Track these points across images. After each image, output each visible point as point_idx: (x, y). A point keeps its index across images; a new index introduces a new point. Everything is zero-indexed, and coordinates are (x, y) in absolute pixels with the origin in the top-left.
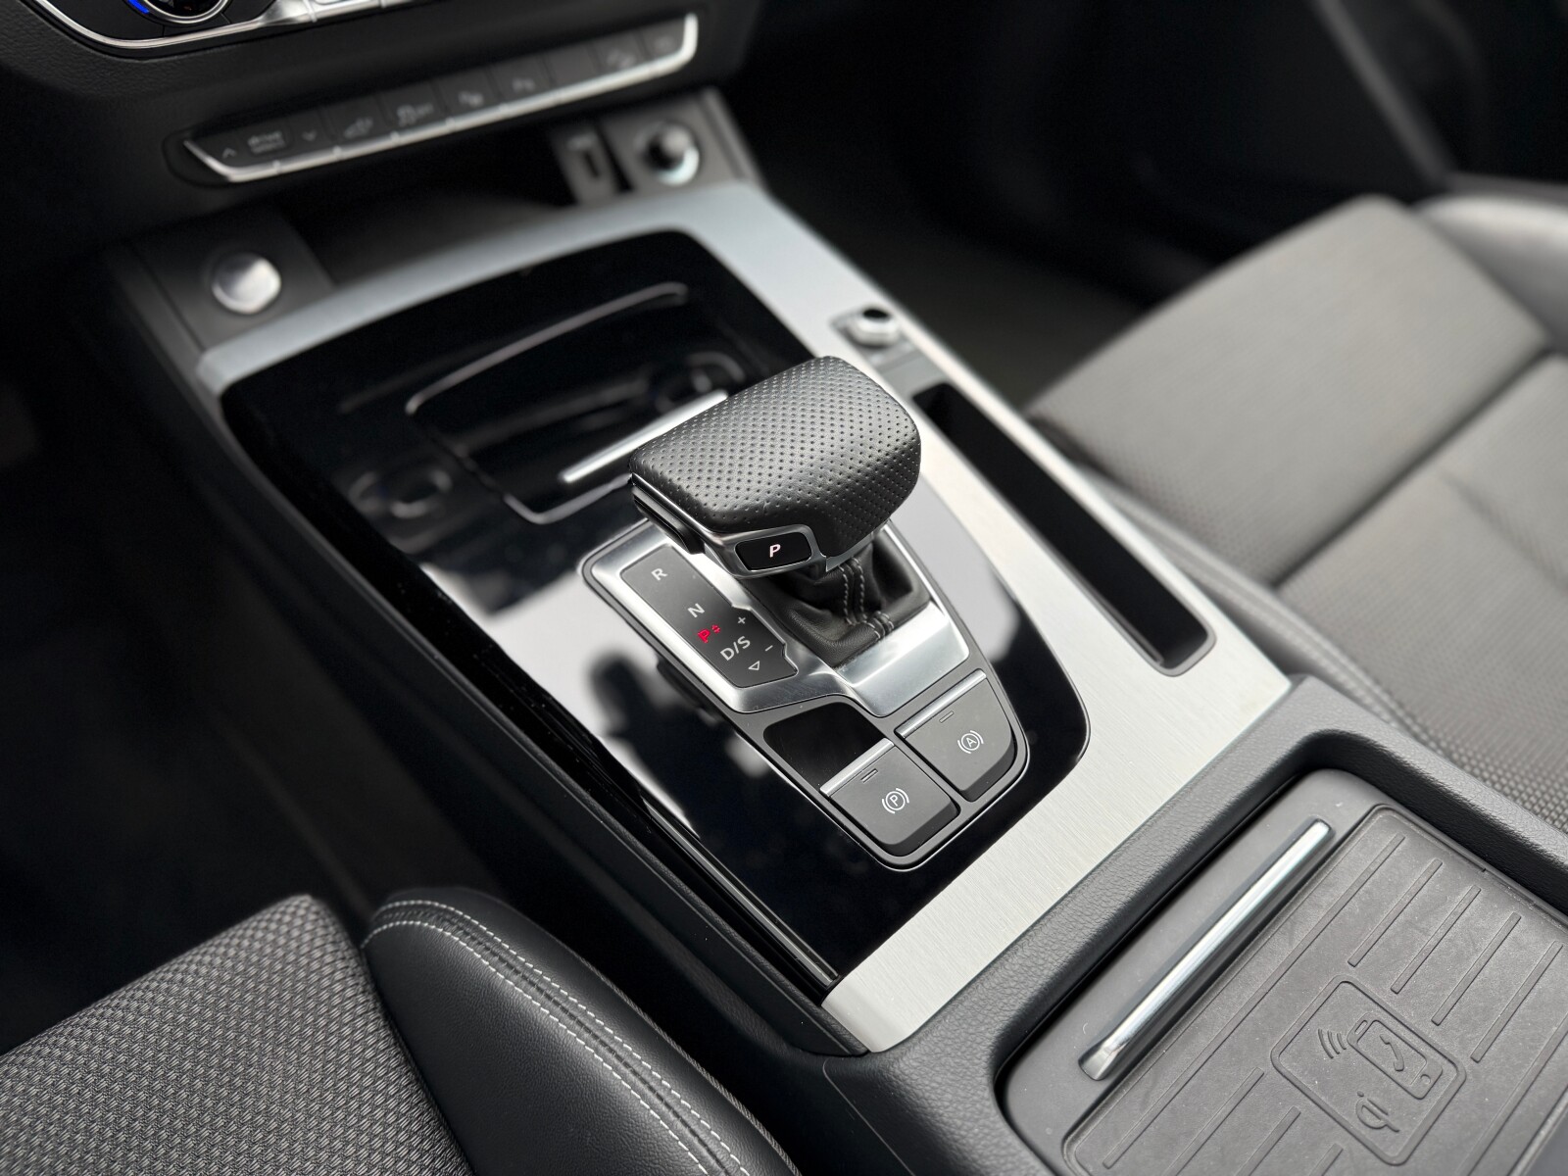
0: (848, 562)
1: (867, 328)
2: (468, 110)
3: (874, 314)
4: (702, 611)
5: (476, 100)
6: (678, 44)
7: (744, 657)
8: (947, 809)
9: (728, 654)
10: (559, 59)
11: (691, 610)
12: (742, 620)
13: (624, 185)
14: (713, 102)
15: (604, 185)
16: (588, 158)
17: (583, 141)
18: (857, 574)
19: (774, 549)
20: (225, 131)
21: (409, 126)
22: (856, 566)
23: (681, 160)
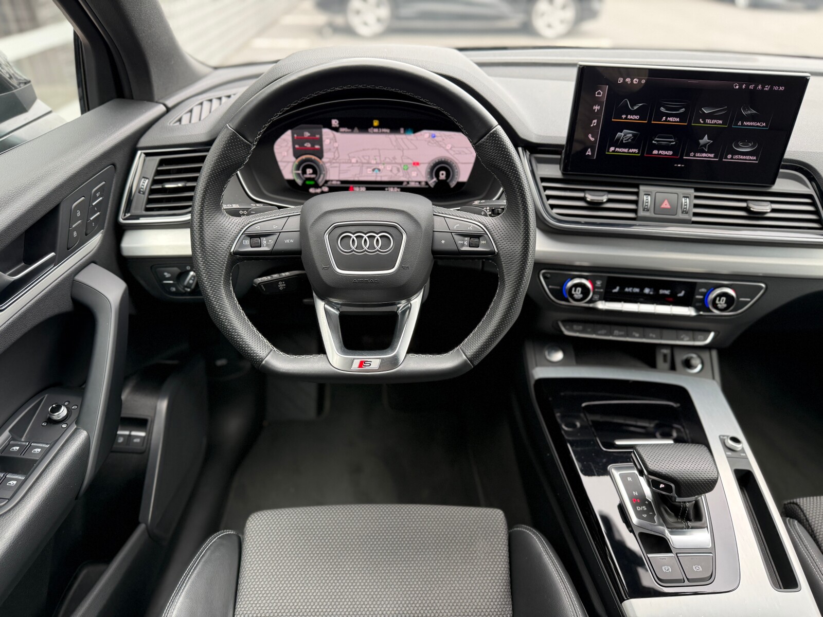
0: (685, 502)
1: (731, 443)
2: (634, 337)
3: (735, 440)
4: (637, 494)
5: (637, 335)
6: (705, 339)
7: (643, 512)
8: (681, 579)
9: (639, 509)
10: (665, 332)
11: (634, 492)
12: (647, 502)
13: (673, 368)
14: (714, 353)
15: (667, 365)
16: (665, 356)
17: (666, 351)
18: (686, 507)
19: (662, 486)
20: (569, 322)
21: (616, 336)
22: (688, 504)
23: (695, 367)
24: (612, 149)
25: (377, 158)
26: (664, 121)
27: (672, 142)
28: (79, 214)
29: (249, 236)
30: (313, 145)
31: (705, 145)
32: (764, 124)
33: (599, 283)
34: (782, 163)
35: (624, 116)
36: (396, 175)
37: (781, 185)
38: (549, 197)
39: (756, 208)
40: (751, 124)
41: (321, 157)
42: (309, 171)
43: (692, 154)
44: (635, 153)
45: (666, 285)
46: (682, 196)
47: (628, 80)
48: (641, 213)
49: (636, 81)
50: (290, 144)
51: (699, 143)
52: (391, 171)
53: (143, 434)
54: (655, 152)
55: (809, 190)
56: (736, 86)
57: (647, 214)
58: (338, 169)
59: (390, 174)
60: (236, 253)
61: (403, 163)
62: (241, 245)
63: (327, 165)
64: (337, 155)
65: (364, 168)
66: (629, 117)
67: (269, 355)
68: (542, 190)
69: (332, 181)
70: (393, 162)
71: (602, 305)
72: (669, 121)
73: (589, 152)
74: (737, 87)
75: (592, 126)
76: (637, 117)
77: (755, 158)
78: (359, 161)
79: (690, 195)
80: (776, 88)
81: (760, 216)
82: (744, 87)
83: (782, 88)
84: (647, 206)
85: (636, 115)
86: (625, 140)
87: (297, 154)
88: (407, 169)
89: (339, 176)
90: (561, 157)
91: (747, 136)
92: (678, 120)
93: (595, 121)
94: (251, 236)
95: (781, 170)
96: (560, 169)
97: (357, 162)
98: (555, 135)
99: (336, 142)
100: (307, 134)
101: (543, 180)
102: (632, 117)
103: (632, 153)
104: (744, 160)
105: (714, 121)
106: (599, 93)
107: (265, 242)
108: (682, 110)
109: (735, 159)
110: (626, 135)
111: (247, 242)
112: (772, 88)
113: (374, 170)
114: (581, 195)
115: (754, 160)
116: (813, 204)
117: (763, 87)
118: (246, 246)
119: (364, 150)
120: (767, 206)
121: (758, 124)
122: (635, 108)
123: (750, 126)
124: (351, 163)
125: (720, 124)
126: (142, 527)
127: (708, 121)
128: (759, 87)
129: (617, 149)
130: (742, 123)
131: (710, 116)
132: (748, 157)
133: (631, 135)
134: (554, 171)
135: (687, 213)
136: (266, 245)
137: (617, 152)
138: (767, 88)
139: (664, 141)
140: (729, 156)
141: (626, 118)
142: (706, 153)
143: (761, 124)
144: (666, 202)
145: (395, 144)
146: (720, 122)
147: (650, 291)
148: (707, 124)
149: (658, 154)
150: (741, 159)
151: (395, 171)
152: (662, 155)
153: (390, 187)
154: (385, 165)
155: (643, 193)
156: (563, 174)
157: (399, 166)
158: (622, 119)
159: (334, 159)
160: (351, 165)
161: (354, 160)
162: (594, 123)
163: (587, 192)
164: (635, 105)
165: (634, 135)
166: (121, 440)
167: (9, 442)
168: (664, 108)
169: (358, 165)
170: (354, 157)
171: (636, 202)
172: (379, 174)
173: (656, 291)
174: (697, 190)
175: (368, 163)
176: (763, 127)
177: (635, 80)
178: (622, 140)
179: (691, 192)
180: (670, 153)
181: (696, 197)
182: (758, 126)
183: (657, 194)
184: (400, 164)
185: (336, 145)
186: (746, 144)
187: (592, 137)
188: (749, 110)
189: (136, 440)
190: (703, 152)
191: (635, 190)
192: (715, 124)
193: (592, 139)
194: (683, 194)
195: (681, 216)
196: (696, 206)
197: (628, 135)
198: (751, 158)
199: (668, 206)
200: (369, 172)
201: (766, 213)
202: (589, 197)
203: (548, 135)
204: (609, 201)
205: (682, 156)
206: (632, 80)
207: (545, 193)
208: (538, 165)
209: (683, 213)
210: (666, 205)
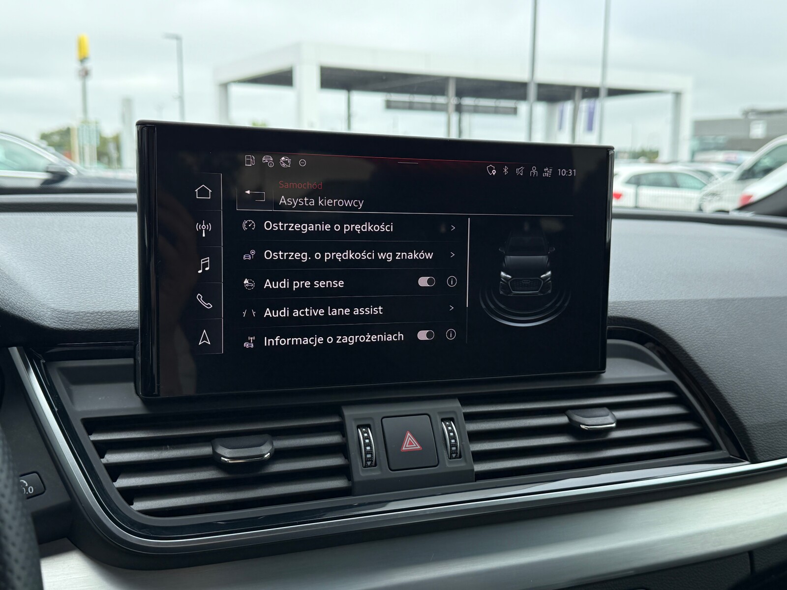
34: (608, 327)
37: (613, 370)
38: (116, 471)
46: (438, 418)
47: (268, 160)
48: (361, 474)
49: (286, 162)
55: (665, 375)
56: (490, 169)
57: (374, 473)
68: (92, 453)
73: (204, 340)
74: (494, 172)
75: (200, 272)
79: (454, 412)
80: (563, 172)
82: (505, 170)
83: (572, 173)
84: (370, 452)
90: (135, 360)
93: (207, 260)
95: (609, 341)
96: (137, 393)
98: (108, 309)
101: (93, 424)
106: (203, 192)
112: (555, 173)
114: (206, 450)
116: (680, 400)
117: (541, 171)
120: (608, 415)
128: (534, 171)
134: (120, 398)
135: (460, 457)
138: (548, 173)
144: (409, 437)
155: (355, 425)
156: (145, 402)
163: (217, 440)
171: (341, 449)
174: (466, 401)
177: (283, 158)
179: (455, 405)
181: (470, 417)
183: (383, 420)
187: (206, 300)
191: (335, 420)
193: (208, 306)
194: (440, 413)
195: (449, 465)
196: (475, 436)
199: (416, 446)
201: (611, 429)
202: (226, 454)
203: (91, 310)
204: (279, 455)
206: (277, 161)
207: (104, 461)
208: (74, 388)
209: (451, 458)
210: (411, 443)
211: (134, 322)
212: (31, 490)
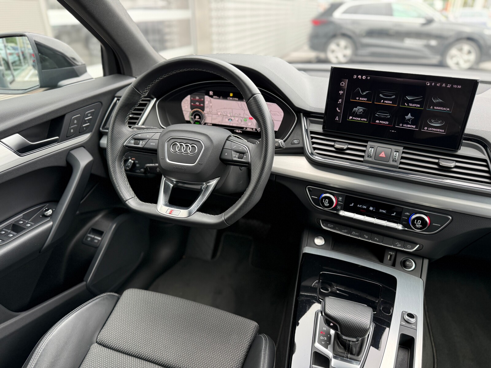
0: (350, 341)
1: (407, 317)
2: (365, 238)
3: (411, 316)
4: (325, 329)
5: (367, 237)
6: (412, 248)
7: (324, 340)
9: (322, 338)
10: (386, 239)
11: (324, 328)
12: (329, 336)
13: (394, 265)
14: (426, 262)
15: (390, 263)
16: (391, 256)
17: (393, 253)
18: (349, 345)
19: (332, 324)
20: (326, 222)
21: (353, 235)
22: (351, 343)
23: (411, 267)
24: (351, 117)
25: (231, 113)
26: (382, 103)
27: (388, 116)
28: (75, 122)
29: (134, 139)
30: (200, 104)
31: (409, 120)
32: (449, 109)
33: (340, 198)
34: (463, 136)
35: (357, 98)
36: (240, 123)
37: (464, 151)
38: (314, 143)
39: (443, 163)
40: (439, 108)
41: (203, 110)
42: (197, 117)
43: (401, 125)
44: (365, 121)
45: (384, 207)
46: (394, 151)
47: (360, 77)
48: (367, 158)
49: (364, 78)
50: (189, 102)
51: (405, 118)
52: (238, 121)
53: (100, 239)
54: (377, 121)
55: (485, 157)
56: (428, 83)
57: (370, 159)
58: (211, 117)
59: (237, 122)
60: (126, 146)
61: (244, 117)
62: (129, 142)
63: (206, 115)
64: (211, 110)
65: (224, 118)
66: (360, 99)
67: (131, 199)
68: (310, 138)
69: (208, 123)
70: (239, 116)
71: (343, 213)
72: (385, 103)
73: (337, 119)
74: (429, 84)
76: (365, 99)
77: (443, 131)
78: (222, 114)
79: (399, 150)
80: (455, 86)
81: (447, 169)
82: (433, 84)
83: (459, 87)
84: (371, 154)
85: (365, 98)
86: (359, 113)
87: (192, 107)
88: (246, 121)
89: (211, 121)
90: (323, 120)
91: (437, 116)
92: (391, 102)
93: (340, 100)
94: (135, 139)
95: (464, 141)
96: (322, 127)
97: (221, 114)
98: (321, 108)
99: (211, 103)
100: (197, 98)
101: (312, 133)
102: (362, 99)
103: (363, 121)
104: (436, 131)
105: (414, 105)
106: (342, 84)
107: (141, 143)
108: (394, 97)
109: (430, 130)
110: (359, 109)
111: (133, 142)
112: (452, 86)
113: (229, 120)
114: (332, 143)
115: (443, 132)
116: (487, 166)
117: (446, 85)
118: (132, 143)
119: (224, 108)
120: (452, 163)
121: (444, 109)
122: (364, 93)
123: (439, 110)
124: (218, 115)
125: (418, 107)
126: (84, 283)
127: (411, 105)
128: (444, 85)
129: (354, 118)
130: (433, 107)
131: (412, 102)
132: (438, 130)
133: (362, 110)
134: (319, 128)
135: (396, 162)
136: (141, 144)
137: (354, 119)
138: (449, 86)
139: (383, 115)
140: (426, 128)
141: (359, 100)
142: (410, 125)
143: (446, 109)
144: (383, 153)
145: (240, 106)
146: (419, 106)
147: (373, 209)
148: (410, 106)
149: (379, 123)
150: (434, 131)
151: (240, 121)
152: (382, 124)
153: (237, 130)
154: (235, 117)
155: (369, 147)
156: (324, 131)
157: (242, 119)
158: (356, 100)
159: (209, 112)
160: (218, 116)
161: (219, 114)
162: (340, 101)
163: (336, 142)
164: (364, 92)
165: (364, 110)
166: (89, 239)
167: (20, 219)
168: (382, 94)
169: (221, 116)
170: (219, 112)
171: (364, 151)
172: (231, 122)
173: (377, 209)
174: (405, 148)
175: (226, 116)
176: (448, 111)
177: (364, 76)
178: (357, 113)
179: (402, 148)
180: (387, 123)
181: (403, 152)
182: (444, 110)
183: (378, 147)
184: (243, 118)
185: (211, 105)
186: (436, 122)
187: (339, 109)
188: (437, 99)
189: (96, 241)
190: (408, 124)
191: (365, 144)
192: (415, 107)
193: (339, 111)
194: (395, 149)
195: (391, 163)
196: (403, 158)
197: (360, 110)
198: (441, 131)
199: (384, 156)
200: (226, 121)
201: (451, 168)
202: (338, 146)
203: (318, 107)
204: (348, 149)
205: (394, 125)
206: (362, 77)
207: (312, 140)
208: (311, 124)
209: (393, 161)
210: (383, 155)
211: (323, 111)
212: (297, 143)
